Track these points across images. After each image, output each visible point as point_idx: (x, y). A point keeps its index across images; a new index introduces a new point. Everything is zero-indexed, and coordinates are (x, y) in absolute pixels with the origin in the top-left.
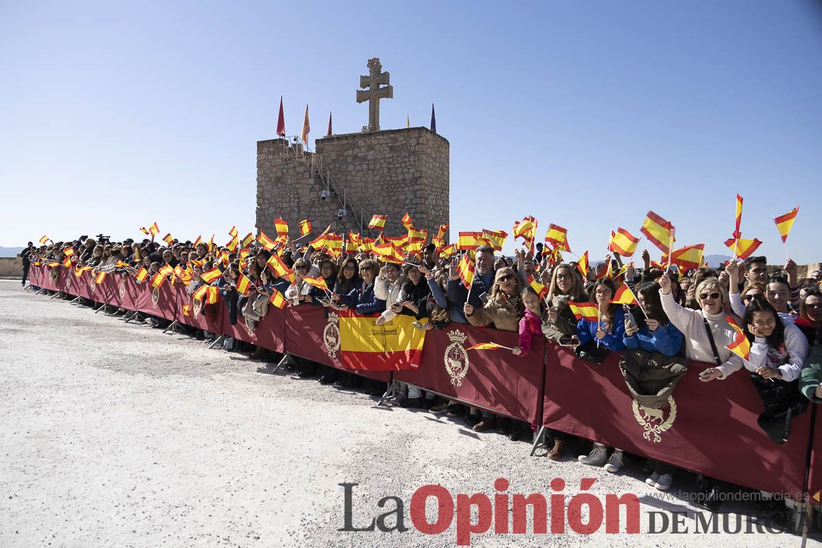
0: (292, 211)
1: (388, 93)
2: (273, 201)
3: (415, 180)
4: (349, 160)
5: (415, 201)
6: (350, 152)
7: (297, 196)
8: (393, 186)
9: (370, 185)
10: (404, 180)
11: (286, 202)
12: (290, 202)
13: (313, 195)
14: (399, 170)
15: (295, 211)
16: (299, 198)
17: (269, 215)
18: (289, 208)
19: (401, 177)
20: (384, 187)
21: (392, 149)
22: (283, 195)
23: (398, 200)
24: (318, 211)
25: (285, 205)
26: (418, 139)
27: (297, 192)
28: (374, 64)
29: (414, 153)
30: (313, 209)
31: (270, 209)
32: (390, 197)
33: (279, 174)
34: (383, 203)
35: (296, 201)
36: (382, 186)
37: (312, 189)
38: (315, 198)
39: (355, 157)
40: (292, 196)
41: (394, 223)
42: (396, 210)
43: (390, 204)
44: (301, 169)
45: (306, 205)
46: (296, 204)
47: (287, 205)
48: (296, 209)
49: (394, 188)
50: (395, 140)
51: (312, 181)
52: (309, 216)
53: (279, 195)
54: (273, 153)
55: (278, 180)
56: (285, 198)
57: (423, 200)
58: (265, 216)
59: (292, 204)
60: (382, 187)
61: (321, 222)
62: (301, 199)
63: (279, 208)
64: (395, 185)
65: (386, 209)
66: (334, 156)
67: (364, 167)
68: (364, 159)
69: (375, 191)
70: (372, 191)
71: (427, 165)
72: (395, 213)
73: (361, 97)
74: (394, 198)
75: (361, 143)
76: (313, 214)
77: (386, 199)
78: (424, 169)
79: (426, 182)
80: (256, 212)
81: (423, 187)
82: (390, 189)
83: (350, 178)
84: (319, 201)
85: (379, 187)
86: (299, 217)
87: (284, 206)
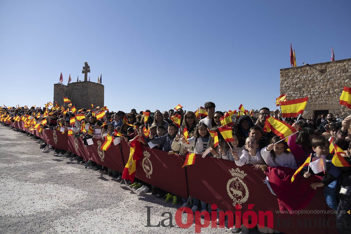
1: (89, 71)
3: (87, 94)
4: (74, 89)
5: (87, 99)
6: (74, 87)
10: (85, 94)
14: (84, 92)
19: (84, 94)
21: (82, 86)
23: (83, 99)
25: (59, 100)
26: (87, 84)
28: (86, 64)
29: (86, 88)
33: (58, 92)
39: (75, 88)
42: (83, 101)
44: (62, 91)
50: (83, 84)
51: (65, 94)
54: (57, 87)
55: (58, 94)
57: (88, 99)
66: (71, 88)
67: (77, 91)
68: (77, 89)
71: (90, 91)
73: (83, 73)
75: (77, 85)
78: (89, 91)
79: (89, 94)
81: (88, 96)
83: (74, 93)
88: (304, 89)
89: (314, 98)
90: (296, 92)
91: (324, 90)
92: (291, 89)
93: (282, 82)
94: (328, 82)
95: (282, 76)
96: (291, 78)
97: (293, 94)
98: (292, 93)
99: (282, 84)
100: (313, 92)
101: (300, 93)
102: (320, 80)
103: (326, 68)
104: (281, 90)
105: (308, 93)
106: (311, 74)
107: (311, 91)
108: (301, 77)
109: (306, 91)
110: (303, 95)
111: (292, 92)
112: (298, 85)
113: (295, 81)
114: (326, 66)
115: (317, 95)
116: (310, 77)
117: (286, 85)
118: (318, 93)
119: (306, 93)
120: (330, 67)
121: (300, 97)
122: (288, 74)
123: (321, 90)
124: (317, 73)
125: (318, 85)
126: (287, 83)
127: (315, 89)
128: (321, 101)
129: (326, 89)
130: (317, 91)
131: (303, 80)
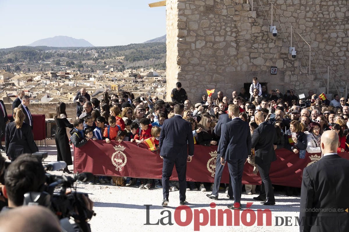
0: (228, 45)
2: (202, 34)
7: (235, 30)
8: (325, 24)
9: (302, 22)
11: (220, 35)
12: (225, 36)
13: (255, 30)
15: (233, 47)
16: (237, 32)
17: (196, 49)
18: (225, 43)
20: (317, 24)
22: (216, 26)
24: (261, 48)
27: (235, 25)
30: (256, 45)
31: (198, 43)
32: (323, 35)
34: (315, 40)
35: (234, 35)
36: (314, 23)
37: (254, 23)
38: (258, 33)
40: (228, 29)
41: (326, 61)
43: (322, 42)
45: (247, 41)
46: (234, 39)
47: (222, 39)
48: (234, 44)
49: (326, 26)
52: (250, 53)
53: (210, 26)
56: (219, 31)
58: (191, 51)
59: (228, 38)
60: (314, 25)
61: (266, 60)
62: (241, 34)
63: (211, 42)
64: (327, 23)
65: (318, 47)
69: (307, 27)
70: (303, 27)
72: (327, 51)
74: (326, 36)
76: (256, 51)
77: (319, 36)
80: (178, 45)
82: (322, 27)
84: (262, 37)
85: (312, 24)
86: (238, 53)
87: (216, 40)
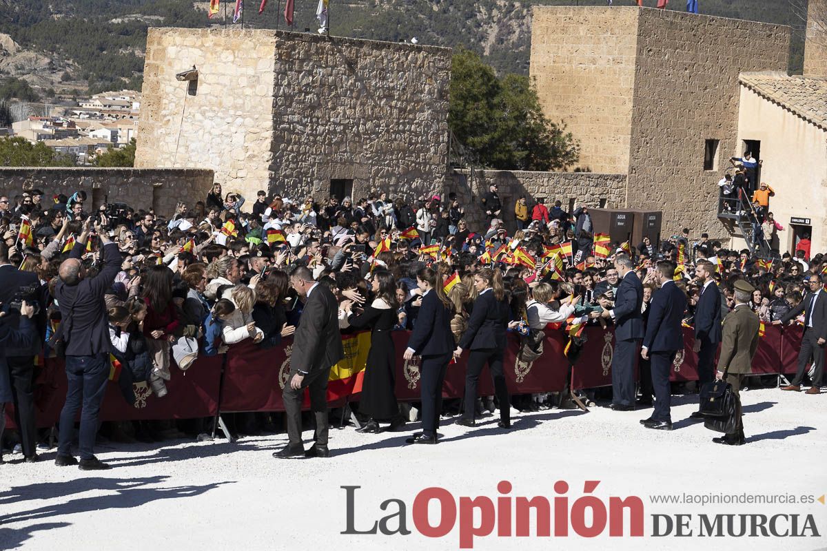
88: (318, 113)
89: (334, 144)
90: (305, 117)
91: (351, 120)
92: (294, 104)
93: (276, 78)
94: (357, 98)
95: (279, 59)
96: (297, 69)
97: (298, 123)
98: (296, 120)
99: (277, 85)
100: (334, 123)
101: (311, 122)
102: (346, 91)
103: (357, 57)
104: (275, 105)
105: (326, 125)
106: (333, 67)
107: (332, 120)
108: (315, 71)
109: (323, 117)
110: (316, 130)
111: (296, 118)
112: (309, 96)
113: (304, 82)
114: (358, 51)
115: (340, 133)
116: (331, 75)
117: (286, 90)
118: (342, 127)
119: (322, 125)
120: (362, 54)
121: (311, 134)
122: (291, 51)
123: (347, 121)
124: (342, 68)
125: (342, 105)
126: (289, 84)
127: (337, 117)
128: (345, 151)
129: (354, 119)
130: (339, 124)
131: (319, 81)
